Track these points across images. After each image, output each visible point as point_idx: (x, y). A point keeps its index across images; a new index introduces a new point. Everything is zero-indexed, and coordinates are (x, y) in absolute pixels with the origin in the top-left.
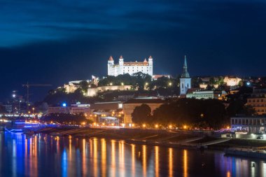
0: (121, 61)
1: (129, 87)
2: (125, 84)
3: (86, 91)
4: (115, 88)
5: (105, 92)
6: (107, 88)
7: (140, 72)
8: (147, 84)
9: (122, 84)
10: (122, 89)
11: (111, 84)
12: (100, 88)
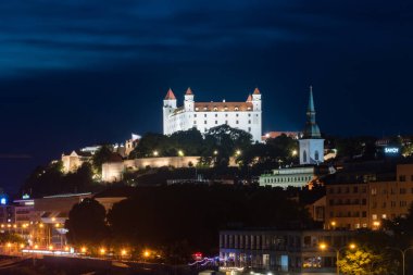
0: (189, 100)
1: (194, 161)
2: (187, 154)
3: (100, 171)
4: (163, 162)
5: (141, 171)
6: (146, 163)
7: (226, 126)
8: (239, 152)
9: (181, 153)
10: (178, 164)
11: (156, 153)
12: (129, 163)
